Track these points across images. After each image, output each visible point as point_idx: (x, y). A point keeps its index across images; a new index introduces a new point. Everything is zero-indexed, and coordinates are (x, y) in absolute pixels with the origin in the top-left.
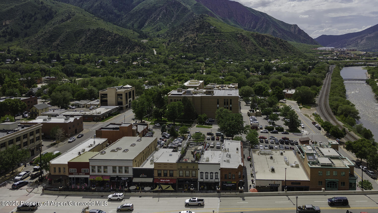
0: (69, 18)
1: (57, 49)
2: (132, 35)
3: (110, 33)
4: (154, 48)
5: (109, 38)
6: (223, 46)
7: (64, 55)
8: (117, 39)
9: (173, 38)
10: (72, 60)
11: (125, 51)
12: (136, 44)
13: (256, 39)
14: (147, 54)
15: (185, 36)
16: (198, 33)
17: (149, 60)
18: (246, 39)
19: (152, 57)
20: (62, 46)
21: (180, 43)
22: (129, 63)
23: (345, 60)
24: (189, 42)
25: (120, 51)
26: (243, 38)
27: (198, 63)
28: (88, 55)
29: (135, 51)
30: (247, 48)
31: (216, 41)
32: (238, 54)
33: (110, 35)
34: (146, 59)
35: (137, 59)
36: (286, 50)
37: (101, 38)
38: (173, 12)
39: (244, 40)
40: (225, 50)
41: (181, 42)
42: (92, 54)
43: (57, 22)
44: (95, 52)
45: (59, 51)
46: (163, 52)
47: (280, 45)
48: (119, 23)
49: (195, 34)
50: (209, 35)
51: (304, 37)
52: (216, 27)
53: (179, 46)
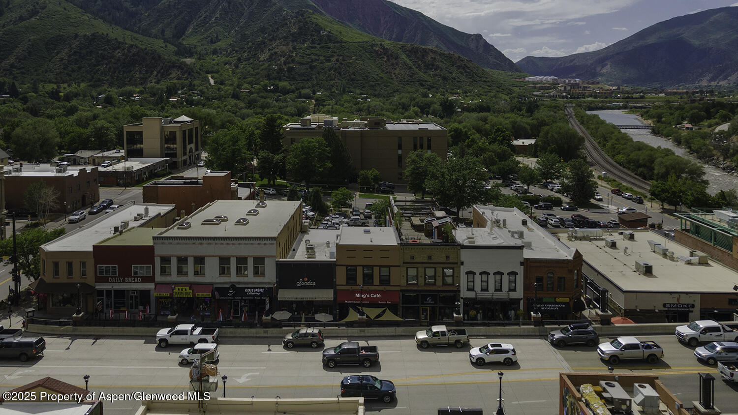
0: (34, 13)
1: (11, 74)
2: (162, 49)
3: (120, 43)
4: (208, 72)
5: (118, 54)
6: (348, 68)
7: (26, 86)
8: (134, 55)
9: (246, 55)
10: (43, 94)
11: (150, 79)
12: (174, 65)
13: (411, 56)
14: (196, 82)
15: (269, 50)
16: (296, 43)
17: (202, 93)
18: (391, 55)
19: (207, 87)
20: (20, 69)
21: (261, 63)
22: (161, 98)
23: (584, 98)
24: (279, 60)
25: (141, 79)
26: (385, 54)
27: (301, 100)
28: (74, 85)
29: (171, 79)
30: (394, 73)
31: (334, 59)
32: (378, 84)
33: (119, 48)
34: (196, 92)
35: (176, 93)
36: (471, 78)
37: (100, 52)
38: (242, 5)
39: (387, 57)
40: (353, 76)
41: (263, 61)
42: (83, 85)
43: (11, 21)
44: (90, 80)
45: (15, 78)
46: (229, 80)
47: (459, 67)
48: (135, 28)
49: (291, 47)
50: (318, 46)
51: (495, 58)
52: (332, 32)
53: (258, 69)
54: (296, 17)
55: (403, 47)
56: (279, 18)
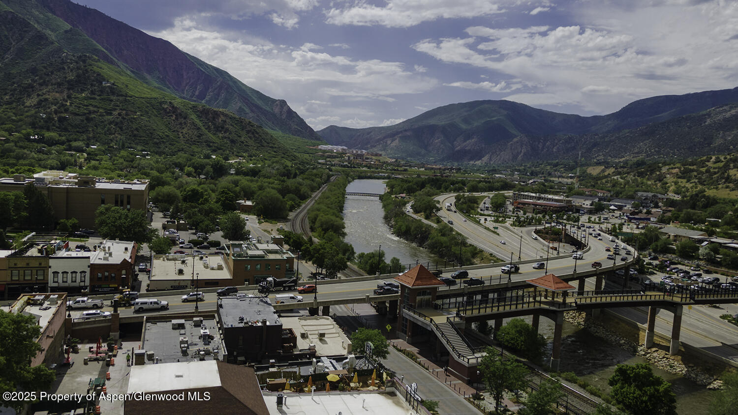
6: (130, 123)
13: (201, 117)
15: (38, 95)
16: (71, 92)
18: (181, 115)
21: (26, 109)
23: (359, 168)
24: (49, 108)
26: (174, 112)
27: (70, 152)
30: (182, 133)
31: (116, 113)
32: (163, 142)
36: (259, 143)
39: (176, 115)
40: (135, 132)
41: (28, 107)
47: (248, 132)
49: (65, 95)
50: (98, 98)
51: (297, 125)
52: (117, 84)
53: (22, 115)
54: (77, 63)
55: (194, 107)
56: (56, 61)
